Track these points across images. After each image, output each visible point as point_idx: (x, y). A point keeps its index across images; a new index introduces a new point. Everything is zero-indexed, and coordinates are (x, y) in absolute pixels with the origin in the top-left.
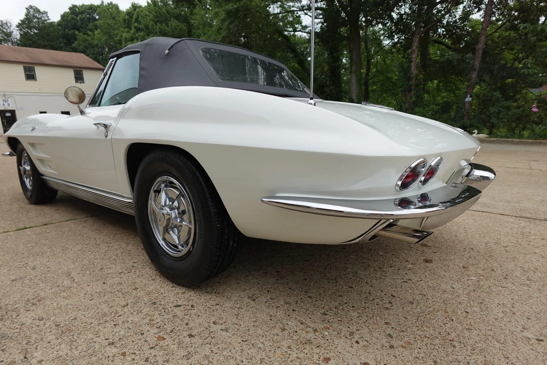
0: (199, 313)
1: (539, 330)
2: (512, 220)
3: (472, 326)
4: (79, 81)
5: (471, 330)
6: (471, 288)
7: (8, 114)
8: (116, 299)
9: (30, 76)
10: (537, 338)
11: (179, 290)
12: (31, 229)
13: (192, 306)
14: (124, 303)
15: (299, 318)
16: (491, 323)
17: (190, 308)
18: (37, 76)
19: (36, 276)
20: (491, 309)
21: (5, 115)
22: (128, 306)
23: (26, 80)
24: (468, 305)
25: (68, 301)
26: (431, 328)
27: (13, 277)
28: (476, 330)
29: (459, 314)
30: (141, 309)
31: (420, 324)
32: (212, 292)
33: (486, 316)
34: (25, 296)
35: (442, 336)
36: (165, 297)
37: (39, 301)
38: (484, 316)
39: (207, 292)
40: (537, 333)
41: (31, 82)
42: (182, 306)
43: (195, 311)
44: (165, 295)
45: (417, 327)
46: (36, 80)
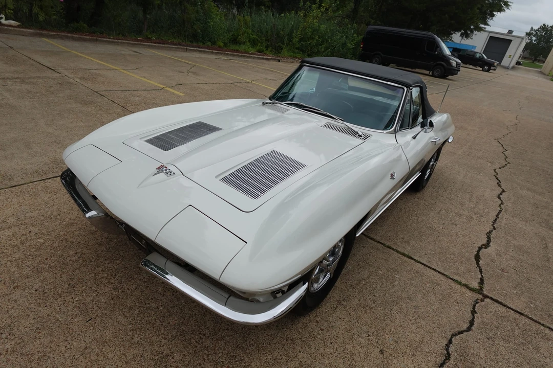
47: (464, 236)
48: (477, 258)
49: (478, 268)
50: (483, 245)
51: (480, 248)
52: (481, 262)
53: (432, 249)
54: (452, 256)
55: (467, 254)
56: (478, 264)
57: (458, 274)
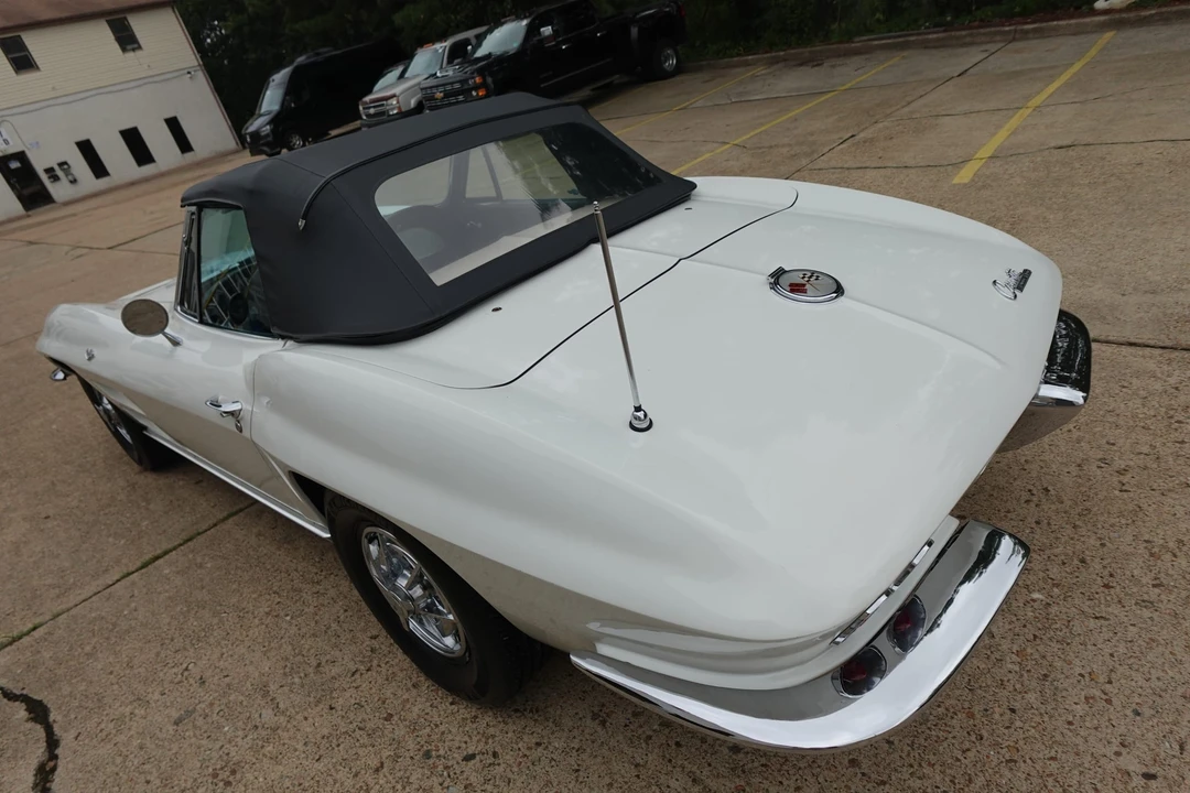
0: (510, 775)
1: (1153, 746)
2: (1151, 365)
3: (1018, 751)
4: (129, 47)
5: (1015, 762)
6: (1030, 632)
7: (15, 165)
8: (361, 752)
9: (23, 63)
10: (1145, 770)
11: (464, 711)
12: (167, 557)
13: (495, 755)
14: (374, 763)
15: (689, 767)
16: (1058, 738)
17: (492, 760)
18: (34, 56)
19: (211, 704)
20: (1064, 694)
21: (9, 167)
22: (385, 769)
23: (16, 72)
24: (1018, 686)
25: (281, 768)
26: (938, 767)
27: (175, 715)
28: (1025, 762)
29: (997, 716)
30: (408, 774)
31: (917, 756)
32: (525, 710)
33: (1051, 717)
34: (207, 763)
35: (957, 786)
36: (443, 733)
37: (233, 772)
38: (1046, 718)
39: (516, 711)
40: (1148, 759)
41: (28, 77)
42: (478, 758)
43: (501, 769)
44: (442, 728)
45: (911, 766)
46: (38, 68)
47: (120, 720)
48: (38, 711)
49: (18, 692)
50: (54, 769)
51: (52, 743)
52: (20, 711)
53: (135, 613)
54: (88, 649)
55: (66, 689)
56: (25, 699)
57: (46, 640)
